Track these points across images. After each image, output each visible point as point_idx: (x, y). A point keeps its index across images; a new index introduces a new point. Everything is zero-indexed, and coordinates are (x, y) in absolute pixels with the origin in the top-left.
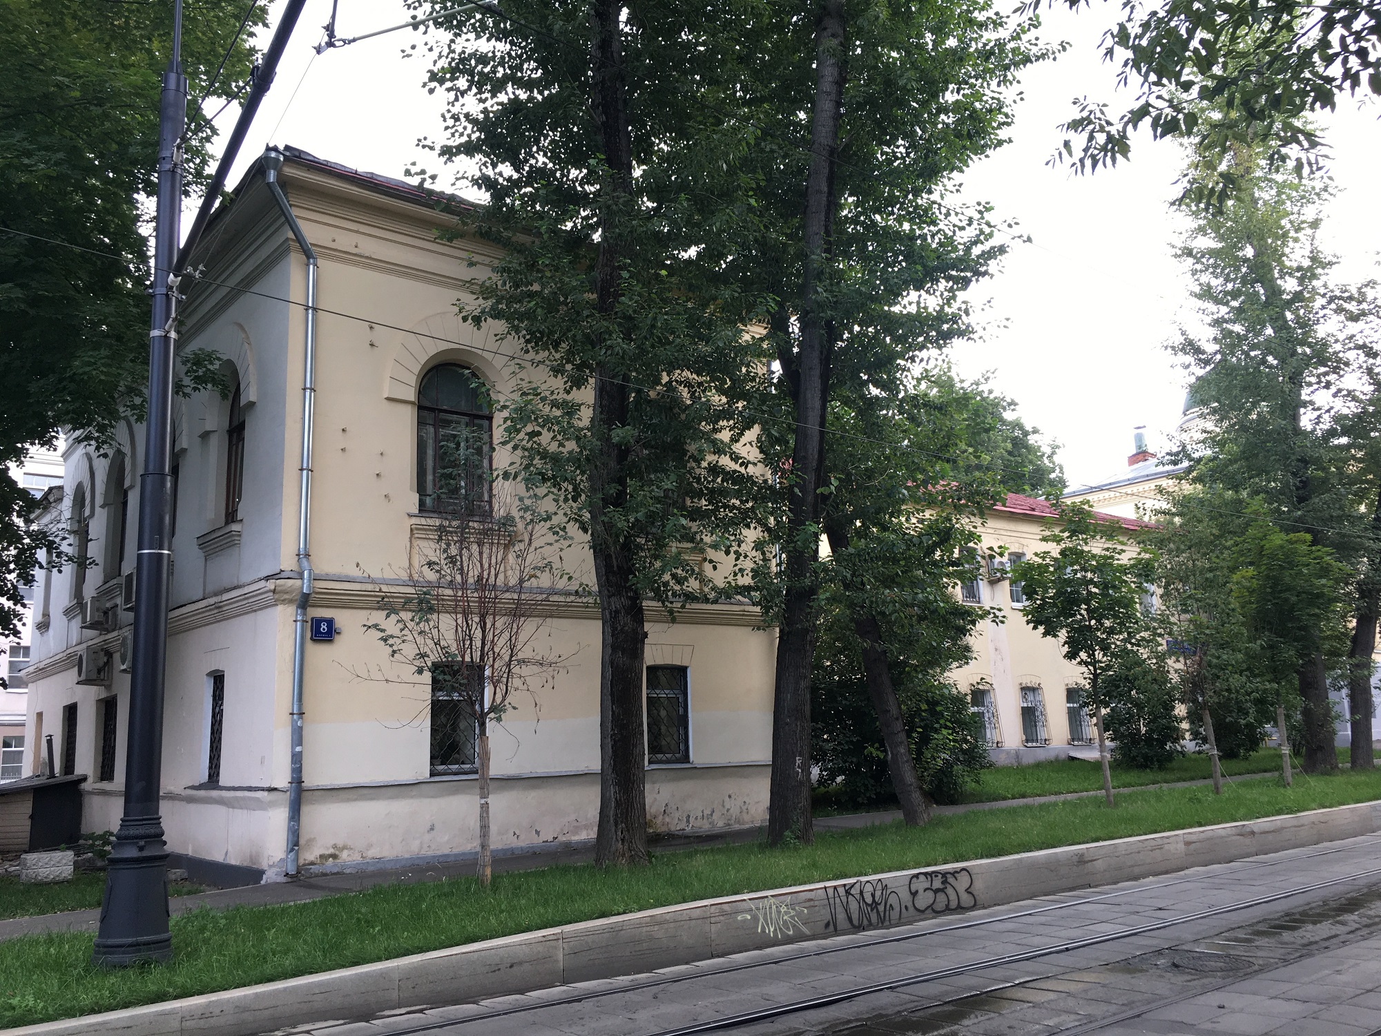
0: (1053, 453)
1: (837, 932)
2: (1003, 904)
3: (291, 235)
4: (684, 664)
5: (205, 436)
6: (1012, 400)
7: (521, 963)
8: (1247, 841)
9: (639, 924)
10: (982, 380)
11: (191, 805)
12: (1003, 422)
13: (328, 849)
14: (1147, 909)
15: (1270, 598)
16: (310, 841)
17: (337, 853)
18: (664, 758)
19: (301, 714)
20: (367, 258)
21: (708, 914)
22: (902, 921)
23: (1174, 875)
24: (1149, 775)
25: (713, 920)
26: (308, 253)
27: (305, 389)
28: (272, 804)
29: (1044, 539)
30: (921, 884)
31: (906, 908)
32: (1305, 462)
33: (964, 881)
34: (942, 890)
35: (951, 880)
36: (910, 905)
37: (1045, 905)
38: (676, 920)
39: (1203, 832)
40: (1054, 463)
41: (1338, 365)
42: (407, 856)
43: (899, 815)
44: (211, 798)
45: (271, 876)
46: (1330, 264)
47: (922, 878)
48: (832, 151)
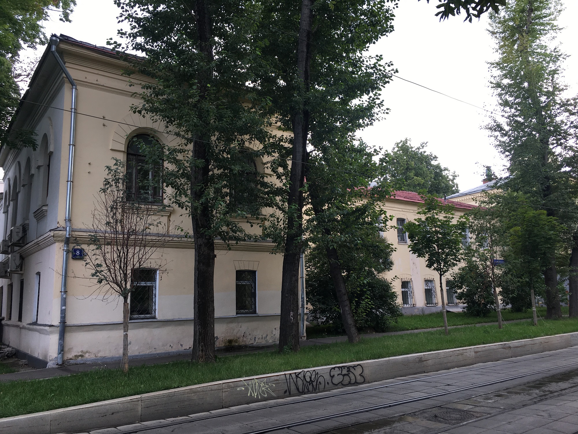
0: (454, 179)
1: (290, 395)
2: (378, 381)
3: (64, 75)
4: (255, 269)
5: (39, 167)
6: (435, 156)
7: (118, 412)
8: (507, 351)
9: (184, 393)
10: (421, 147)
11: (30, 332)
12: (431, 165)
13: (79, 353)
14: (442, 384)
15: (527, 240)
16: (70, 350)
17: (83, 354)
18: (244, 312)
19: (66, 292)
20: (102, 86)
21: (221, 388)
22: (325, 389)
23: (467, 367)
24: (478, 319)
25: (224, 390)
26: (72, 83)
27: (70, 145)
28: (51, 333)
29: (419, 213)
30: (336, 372)
31: (328, 383)
32: (547, 178)
33: (358, 371)
34: (347, 375)
35: (352, 370)
36: (330, 382)
37: (398, 381)
38: (204, 391)
39: (484, 347)
40: (454, 183)
41: (566, 135)
42: (117, 356)
43: (345, 338)
44: (34, 329)
45: (51, 365)
46: (562, 90)
47: (337, 369)
48: (309, 33)
